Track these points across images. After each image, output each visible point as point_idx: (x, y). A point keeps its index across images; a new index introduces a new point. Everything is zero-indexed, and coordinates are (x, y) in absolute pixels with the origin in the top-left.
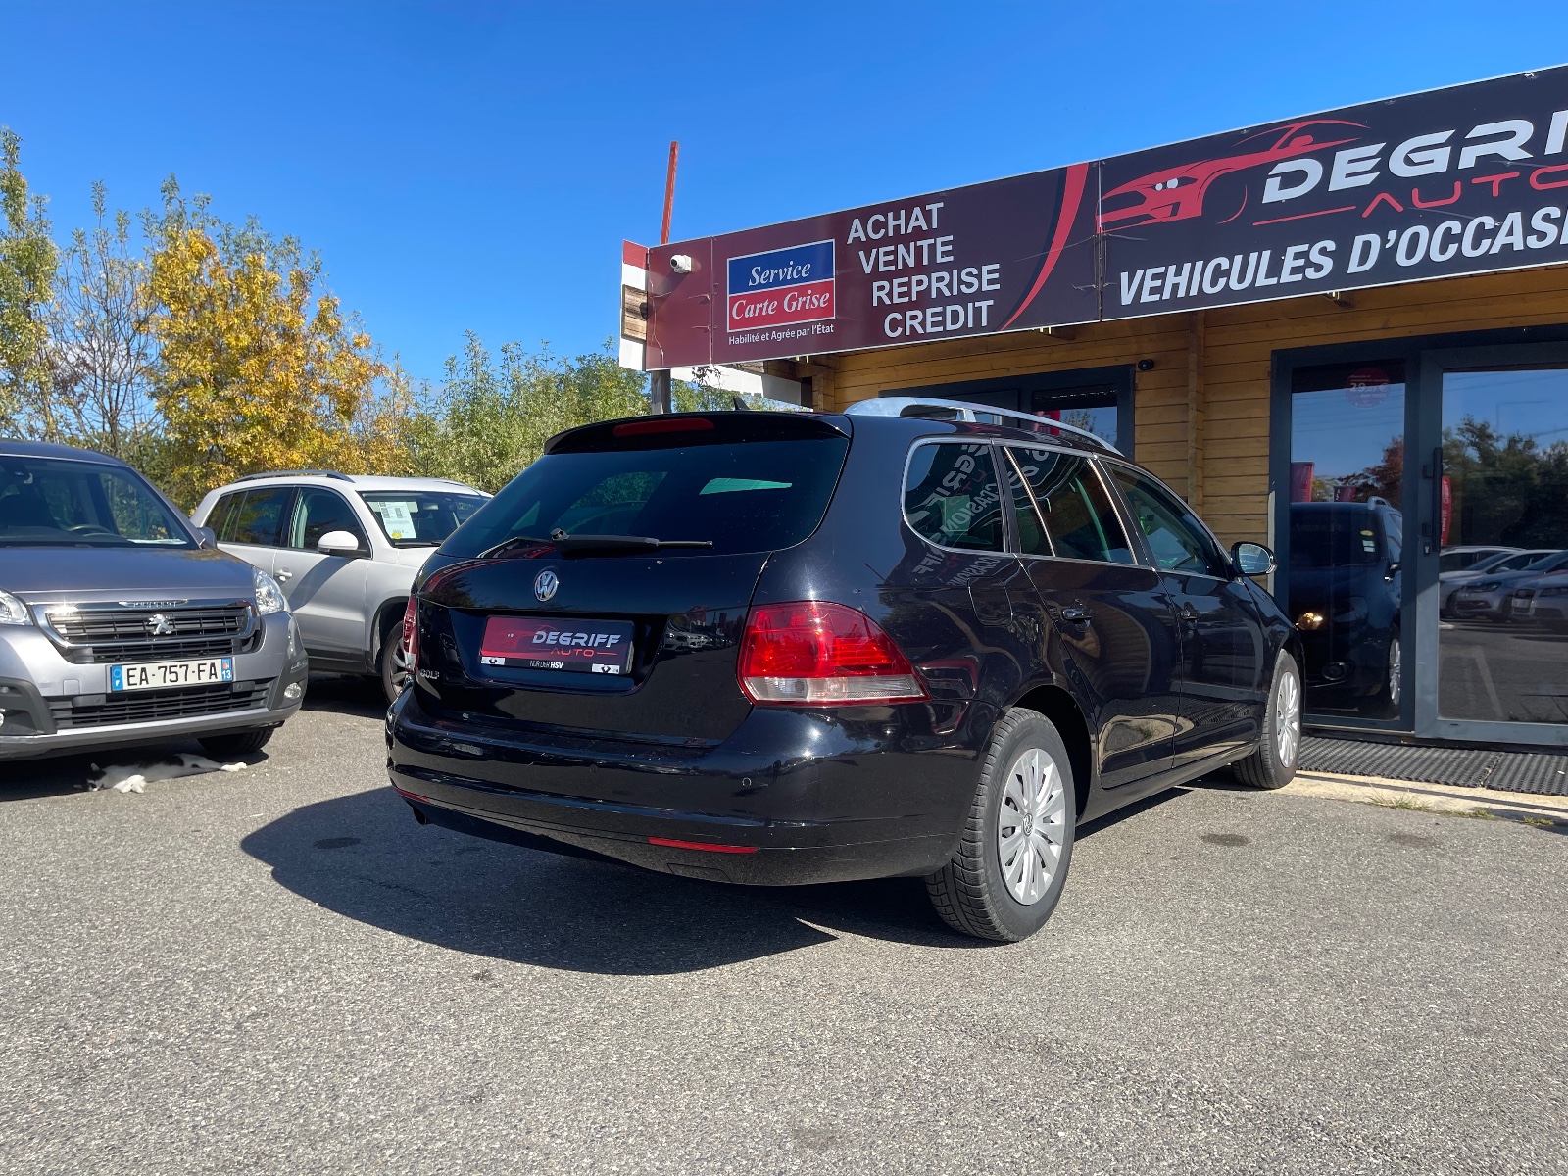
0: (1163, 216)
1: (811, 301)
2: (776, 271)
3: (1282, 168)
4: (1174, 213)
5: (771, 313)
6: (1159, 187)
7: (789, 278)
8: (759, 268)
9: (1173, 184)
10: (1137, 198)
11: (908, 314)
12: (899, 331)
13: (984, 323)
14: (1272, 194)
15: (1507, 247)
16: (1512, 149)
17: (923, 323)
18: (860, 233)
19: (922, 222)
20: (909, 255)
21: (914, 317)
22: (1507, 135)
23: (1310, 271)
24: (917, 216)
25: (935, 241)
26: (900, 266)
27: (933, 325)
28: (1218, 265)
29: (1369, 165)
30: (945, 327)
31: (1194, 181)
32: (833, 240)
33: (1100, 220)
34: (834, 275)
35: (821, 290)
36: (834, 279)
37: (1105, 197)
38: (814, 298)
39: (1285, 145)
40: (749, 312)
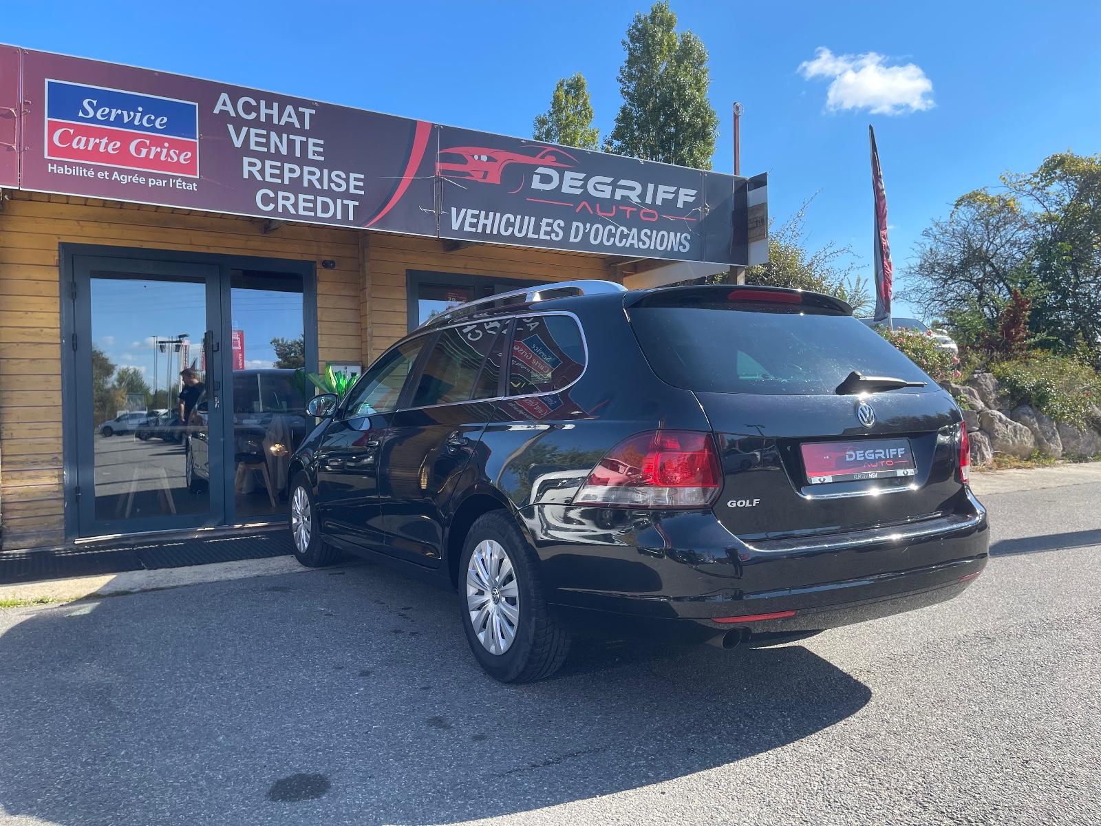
0: (477, 177)
1: (168, 155)
2: (119, 112)
4: (485, 177)
5: (110, 151)
6: (476, 157)
7: (136, 123)
8: (95, 102)
9: (484, 158)
10: (462, 160)
11: (281, 194)
12: (272, 206)
13: (351, 218)
14: (536, 184)
15: (632, 245)
16: (634, 196)
17: (295, 205)
18: (229, 108)
19: (294, 120)
20: (282, 144)
21: (286, 199)
22: (633, 189)
23: (553, 235)
24: (290, 113)
25: (307, 140)
26: (273, 150)
27: (305, 209)
28: (508, 219)
29: (580, 183)
30: (316, 213)
31: (496, 161)
32: (197, 104)
33: (439, 166)
34: (197, 137)
35: (182, 147)
36: (197, 141)
37: (444, 151)
38: (172, 152)
39: (542, 157)
40: (79, 143)
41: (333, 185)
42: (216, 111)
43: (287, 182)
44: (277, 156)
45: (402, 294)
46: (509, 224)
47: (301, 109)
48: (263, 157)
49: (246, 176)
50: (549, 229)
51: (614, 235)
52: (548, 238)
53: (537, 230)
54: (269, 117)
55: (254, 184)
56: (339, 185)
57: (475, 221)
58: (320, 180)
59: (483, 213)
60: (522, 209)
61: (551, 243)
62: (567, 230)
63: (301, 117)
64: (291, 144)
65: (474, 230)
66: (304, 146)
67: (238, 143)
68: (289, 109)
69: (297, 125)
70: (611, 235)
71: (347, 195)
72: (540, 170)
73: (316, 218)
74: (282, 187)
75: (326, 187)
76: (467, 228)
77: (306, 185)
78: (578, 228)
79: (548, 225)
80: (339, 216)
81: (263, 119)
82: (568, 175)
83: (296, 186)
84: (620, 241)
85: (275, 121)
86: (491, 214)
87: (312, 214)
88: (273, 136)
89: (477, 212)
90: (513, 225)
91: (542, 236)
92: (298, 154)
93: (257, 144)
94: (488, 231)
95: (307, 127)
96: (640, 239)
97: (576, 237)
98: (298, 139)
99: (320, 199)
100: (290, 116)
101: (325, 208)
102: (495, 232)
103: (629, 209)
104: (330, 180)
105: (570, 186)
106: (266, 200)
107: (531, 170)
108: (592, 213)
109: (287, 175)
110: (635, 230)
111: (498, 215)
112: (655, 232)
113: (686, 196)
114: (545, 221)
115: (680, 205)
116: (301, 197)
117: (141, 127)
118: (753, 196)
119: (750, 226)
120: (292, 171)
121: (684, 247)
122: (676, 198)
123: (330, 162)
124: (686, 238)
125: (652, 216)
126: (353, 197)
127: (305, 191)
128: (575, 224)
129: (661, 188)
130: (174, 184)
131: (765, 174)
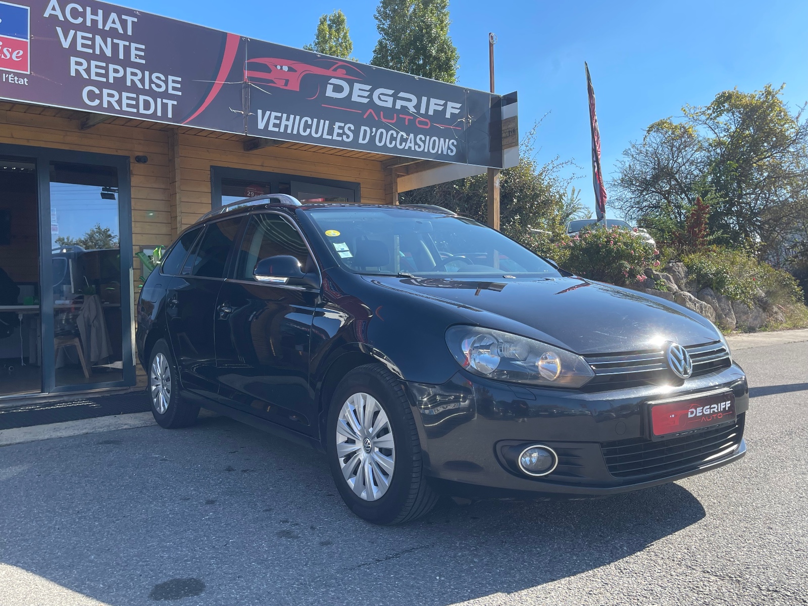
0: (280, 84)
4: (286, 84)
6: (279, 67)
9: (285, 68)
10: (266, 69)
11: (105, 91)
12: (97, 102)
13: (170, 116)
14: (330, 92)
15: (410, 147)
16: (411, 106)
17: (119, 102)
18: (58, 12)
19: (118, 26)
20: (107, 47)
21: (111, 96)
22: (410, 100)
23: (344, 137)
24: (114, 20)
25: (130, 44)
26: (98, 52)
27: (128, 105)
28: (306, 121)
29: (366, 94)
30: (138, 110)
31: (296, 71)
32: (29, 8)
33: (246, 73)
34: (29, 38)
35: (15, 46)
36: (29, 41)
37: (249, 61)
38: (5, 50)
39: (335, 70)
41: (153, 86)
42: (46, 15)
43: (111, 81)
44: (102, 57)
45: (207, 188)
46: (307, 126)
47: (124, 17)
48: (89, 57)
49: (73, 73)
50: (341, 131)
51: (395, 139)
52: (340, 139)
53: (330, 132)
54: (94, 22)
55: (80, 82)
56: (159, 86)
57: (278, 122)
58: (142, 81)
59: (285, 116)
60: (319, 115)
61: (342, 143)
62: (356, 133)
63: (124, 23)
64: (115, 47)
65: (276, 130)
66: (127, 49)
67: (66, 44)
68: (113, 16)
69: (121, 31)
70: (393, 139)
71: (165, 95)
72: (333, 81)
73: (138, 114)
74: (107, 85)
75: (147, 87)
76: (271, 128)
77: (129, 84)
78: (365, 131)
79: (340, 128)
80: (159, 114)
81: (89, 24)
82: (357, 86)
83: (120, 85)
84: (401, 145)
85: (100, 26)
86: (292, 117)
87: (135, 110)
88: (98, 39)
89: (279, 115)
90: (310, 127)
91: (335, 138)
92: (121, 57)
93: (83, 45)
94: (289, 131)
95: (130, 33)
96: (416, 143)
97: (364, 139)
98: (122, 43)
99: (142, 98)
100: (114, 22)
101: (147, 105)
102: (295, 132)
103: (407, 117)
104: (151, 81)
105: (359, 96)
106: (92, 97)
107: (325, 81)
108: (377, 119)
109: (112, 75)
110: (412, 135)
111: (298, 118)
112: (428, 137)
113: (453, 108)
114: (337, 124)
115: (448, 116)
116: (125, 95)
118: (506, 111)
119: (504, 135)
120: (116, 71)
121: (452, 151)
122: (444, 110)
123: (150, 66)
124: (453, 143)
125: (426, 124)
126: (172, 97)
127: (128, 90)
128: (363, 128)
129: (433, 101)
130: (7, 79)
131: (516, 93)
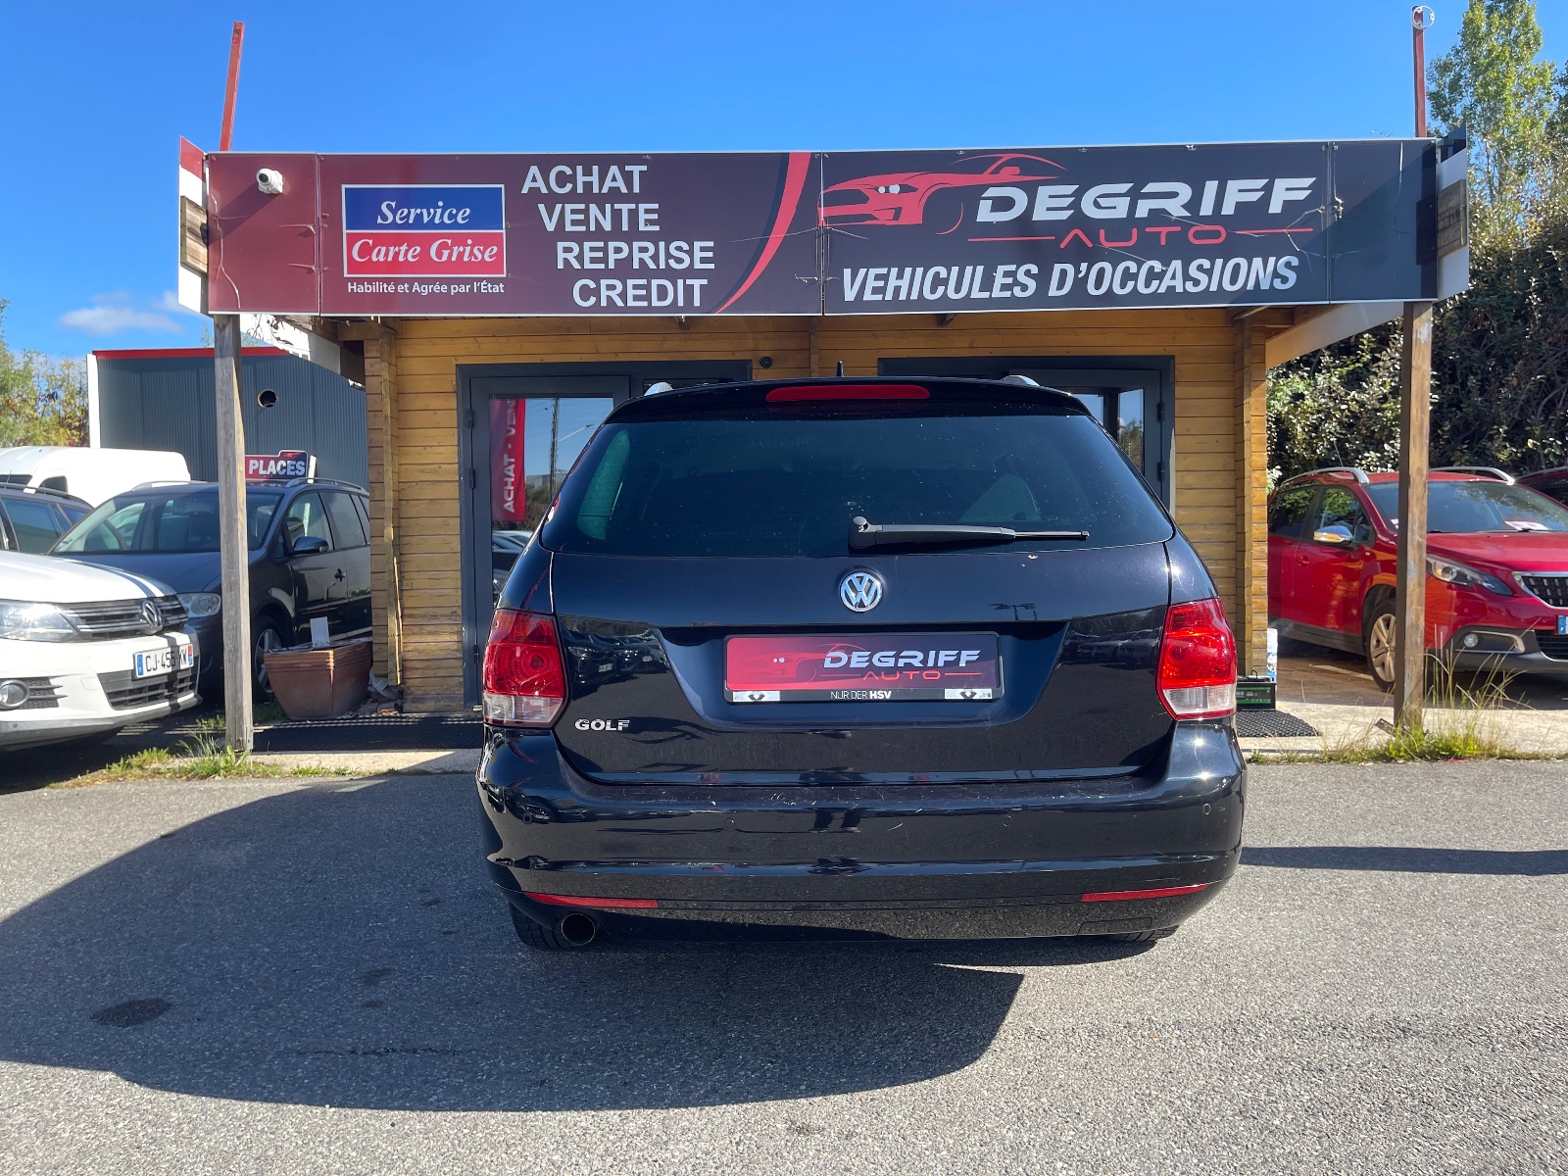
0: (885, 218)
1: (472, 253)
2: (419, 211)
3: (992, 192)
4: (896, 217)
5: (410, 259)
6: (882, 190)
7: (437, 221)
8: (393, 204)
9: (895, 189)
10: (859, 198)
11: (604, 283)
12: (593, 300)
13: (697, 303)
14: (985, 214)
15: (1171, 289)
16: (1176, 208)
17: (623, 295)
18: (540, 184)
19: (620, 183)
20: (604, 218)
21: (611, 287)
22: (1174, 195)
23: (1017, 291)
24: (614, 176)
25: (637, 207)
27: (636, 298)
28: (937, 274)
29: (1066, 202)
30: (650, 302)
31: (915, 190)
32: (502, 186)
33: (822, 212)
34: (504, 227)
35: (485, 242)
36: (504, 231)
37: (827, 191)
38: (476, 250)
39: (996, 171)
40: (378, 255)
41: (672, 262)
42: (525, 191)
43: (611, 266)
44: (599, 234)
46: (938, 281)
47: (628, 168)
49: (560, 266)
50: (1010, 280)
51: (1135, 277)
52: (1008, 294)
54: (588, 185)
55: (571, 274)
56: (680, 261)
57: (881, 283)
58: (655, 258)
59: (894, 271)
60: (958, 255)
61: (1014, 301)
62: (1043, 279)
63: (628, 177)
65: (879, 297)
67: (550, 227)
68: (614, 170)
69: (624, 190)
70: (1128, 276)
71: (691, 272)
74: (607, 273)
75: (662, 266)
76: (868, 296)
77: (636, 266)
78: (1064, 273)
79: (1006, 274)
80: (681, 303)
81: (580, 190)
83: (624, 270)
84: (1147, 285)
85: (596, 190)
86: (908, 271)
87: (645, 304)
88: (594, 209)
89: (884, 271)
90: (945, 282)
91: (997, 293)
92: (625, 228)
93: (574, 223)
94: (903, 296)
95: (636, 189)
96: (1186, 277)
97: (1060, 286)
98: (625, 208)
99: (655, 283)
100: (614, 179)
101: (662, 293)
102: (914, 296)
103: (1164, 230)
104: (668, 256)
105: (1048, 209)
106: (585, 293)
107: (974, 195)
108: (1090, 245)
109: (612, 257)
110: (1177, 264)
111: (920, 271)
112: (1219, 261)
113: (1288, 190)
114: (1001, 269)
115: (1275, 207)
116: (630, 283)
117: (442, 225)
120: (618, 250)
121: (1285, 280)
122: (1266, 199)
124: (1287, 264)
125: (1217, 234)
126: (700, 274)
127: (636, 274)
128: (1058, 268)
129: (1234, 185)
130: (479, 288)
